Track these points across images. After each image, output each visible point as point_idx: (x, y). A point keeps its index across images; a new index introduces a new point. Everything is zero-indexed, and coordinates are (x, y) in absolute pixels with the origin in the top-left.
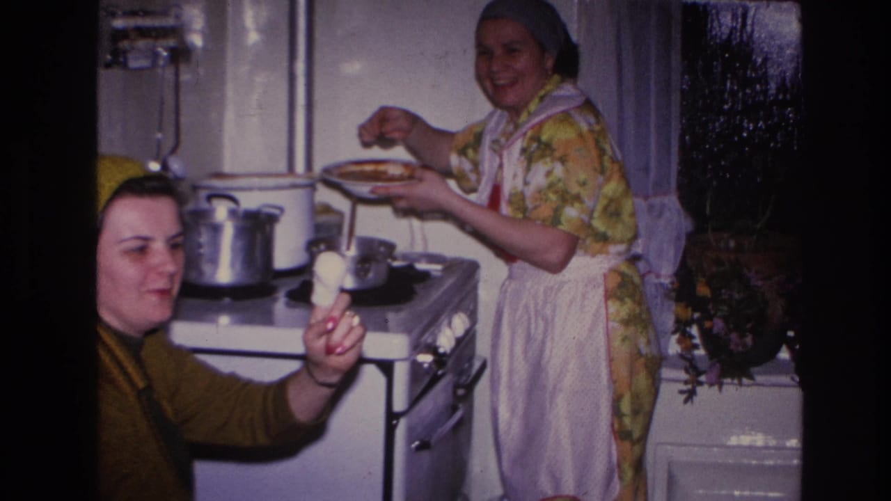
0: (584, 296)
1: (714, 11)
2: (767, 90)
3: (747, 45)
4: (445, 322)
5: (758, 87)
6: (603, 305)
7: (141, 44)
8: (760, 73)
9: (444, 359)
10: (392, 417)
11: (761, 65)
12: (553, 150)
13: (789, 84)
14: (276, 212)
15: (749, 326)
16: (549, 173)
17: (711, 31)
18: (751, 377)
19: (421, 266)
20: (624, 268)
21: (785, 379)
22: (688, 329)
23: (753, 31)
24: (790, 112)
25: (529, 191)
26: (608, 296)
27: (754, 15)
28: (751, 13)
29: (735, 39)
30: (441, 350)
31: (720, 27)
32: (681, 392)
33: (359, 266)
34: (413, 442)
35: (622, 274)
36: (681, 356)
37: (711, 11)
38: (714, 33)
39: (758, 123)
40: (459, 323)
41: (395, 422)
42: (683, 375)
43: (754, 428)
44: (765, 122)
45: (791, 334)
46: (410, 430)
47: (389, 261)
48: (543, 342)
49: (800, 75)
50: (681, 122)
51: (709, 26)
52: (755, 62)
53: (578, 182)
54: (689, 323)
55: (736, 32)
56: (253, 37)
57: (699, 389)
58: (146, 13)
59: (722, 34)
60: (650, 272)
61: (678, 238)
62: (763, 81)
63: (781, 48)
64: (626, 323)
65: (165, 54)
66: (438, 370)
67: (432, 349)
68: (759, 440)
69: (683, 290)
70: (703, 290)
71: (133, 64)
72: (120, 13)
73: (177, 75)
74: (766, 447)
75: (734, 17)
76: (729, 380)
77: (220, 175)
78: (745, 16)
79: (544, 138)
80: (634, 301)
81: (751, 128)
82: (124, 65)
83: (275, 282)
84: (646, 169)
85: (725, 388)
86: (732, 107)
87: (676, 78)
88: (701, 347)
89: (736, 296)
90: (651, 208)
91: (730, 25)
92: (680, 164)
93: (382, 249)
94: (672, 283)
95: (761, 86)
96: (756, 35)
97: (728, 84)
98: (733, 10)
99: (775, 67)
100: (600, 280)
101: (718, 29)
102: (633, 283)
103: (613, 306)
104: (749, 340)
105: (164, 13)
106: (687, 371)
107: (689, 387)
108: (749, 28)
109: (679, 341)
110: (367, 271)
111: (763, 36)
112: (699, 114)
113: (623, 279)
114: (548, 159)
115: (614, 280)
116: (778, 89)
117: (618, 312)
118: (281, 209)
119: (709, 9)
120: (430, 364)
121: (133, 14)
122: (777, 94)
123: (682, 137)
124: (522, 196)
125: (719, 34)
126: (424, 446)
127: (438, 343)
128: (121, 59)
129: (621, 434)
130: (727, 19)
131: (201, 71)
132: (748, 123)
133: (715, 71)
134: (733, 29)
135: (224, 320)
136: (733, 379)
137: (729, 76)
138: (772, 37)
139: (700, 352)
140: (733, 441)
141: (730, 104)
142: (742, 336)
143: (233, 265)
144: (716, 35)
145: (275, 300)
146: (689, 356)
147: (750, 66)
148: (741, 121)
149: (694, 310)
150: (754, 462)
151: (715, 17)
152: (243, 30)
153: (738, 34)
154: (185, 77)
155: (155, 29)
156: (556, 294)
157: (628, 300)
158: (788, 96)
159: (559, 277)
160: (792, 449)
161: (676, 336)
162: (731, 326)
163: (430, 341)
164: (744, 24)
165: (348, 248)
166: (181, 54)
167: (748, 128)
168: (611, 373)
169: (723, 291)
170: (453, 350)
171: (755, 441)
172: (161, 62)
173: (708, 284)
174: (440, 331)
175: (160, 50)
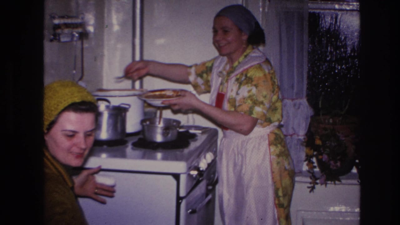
0: (259, 144)
1: (323, 16)
2: (346, 51)
3: (338, 30)
4: (203, 157)
5: (342, 50)
6: (268, 149)
7: (66, 31)
8: (343, 43)
9: (203, 173)
10: (179, 199)
11: (344, 40)
12: (252, 81)
13: (356, 49)
14: (127, 106)
15: (339, 158)
16: (249, 91)
17: (321, 25)
18: (339, 180)
19: (192, 131)
20: (276, 131)
21: (355, 182)
22: (311, 159)
23: (340, 25)
24: (356, 61)
25: (238, 98)
26: (270, 144)
27: (341, 18)
28: (339, 17)
29: (332, 28)
30: (201, 169)
31: (325, 23)
32: (309, 187)
33: (164, 131)
34: (188, 210)
35: (276, 134)
36: (309, 171)
37: (321, 16)
38: (323, 25)
39: (342, 66)
40: (209, 157)
41: (180, 201)
42: (309, 180)
43: (341, 203)
44: (346, 65)
45: (357, 161)
46: (187, 205)
47: (178, 129)
48: (242, 166)
49: (361, 45)
50: (308, 66)
51: (320, 22)
52: (341, 38)
53: (262, 96)
54: (312, 156)
55: (333, 25)
56: (116, 28)
57: (316, 186)
58: (69, 17)
59: (326, 26)
60: (294, 134)
61: (307, 118)
62: (345, 47)
63: (353, 32)
64: (278, 156)
65: (77, 35)
66: (200, 178)
67: (197, 168)
68: (343, 209)
69: (309, 142)
70: (318, 142)
71: (63, 39)
72: (57, 17)
73: (82, 44)
74: (346, 212)
75: (332, 18)
76: (329, 182)
77: (101, 90)
78: (336, 18)
79: (249, 75)
80: (282, 146)
81: (339, 68)
82: (59, 40)
83: (127, 139)
84: (293, 87)
85: (328, 185)
86: (330, 59)
87: (306, 46)
88: (317, 167)
89: (333, 144)
90: (295, 105)
91: (330, 22)
92: (307, 84)
93: (175, 124)
94: (304, 139)
95: (344, 49)
96: (341, 26)
97: (329, 49)
98: (331, 15)
99: (350, 40)
100: (266, 137)
101: (324, 24)
102: (280, 137)
103: (273, 148)
104: (339, 164)
105: (77, 17)
106: (311, 178)
107: (312, 185)
108: (338, 24)
109: (307, 165)
110: (168, 134)
111: (345, 27)
112: (316, 62)
113: (276, 136)
114: (250, 85)
115: (273, 137)
116: (351, 51)
117: (275, 151)
118: (129, 105)
119: (320, 14)
120: (196, 175)
121: (62, 17)
122: (351, 53)
123: (308, 72)
124: (234, 100)
125: (325, 26)
126: (194, 212)
127: (200, 166)
128: (58, 38)
129: (279, 205)
130: (328, 19)
131: (93, 43)
132: (338, 66)
133: (323, 42)
134: (331, 24)
135: (104, 156)
136: (332, 181)
137: (329, 45)
138: (348, 27)
139: (317, 170)
140: (332, 209)
141: (330, 57)
142: (336, 162)
143: (108, 131)
144: (324, 27)
145: (127, 147)
146: (312, 171)
147: (339, 40)
148: (335, 65)
149: (315, 150)
150: (341, 219)
151: (323, 18)
152: (112, 25)
153: (333, 26)
154: (86, 45)
155: (72, 24)
156: (247, 144)
157: (279, 145)
158: (356, 54)
159: (248, 137)
160: (357, 212)
161: (306, 163)
162: (331, 158)
163: (196, 165)
164: (336, 22)
165: (159, 123)
166: (84, 35)
167: (338, 68)
168: (273, 178)
169: (327, 142)
170: (207, 169)
171: (342, 209)
172: (75, 39)
173: (321, 139)
174: (200, 160)
175: (75, 33)
